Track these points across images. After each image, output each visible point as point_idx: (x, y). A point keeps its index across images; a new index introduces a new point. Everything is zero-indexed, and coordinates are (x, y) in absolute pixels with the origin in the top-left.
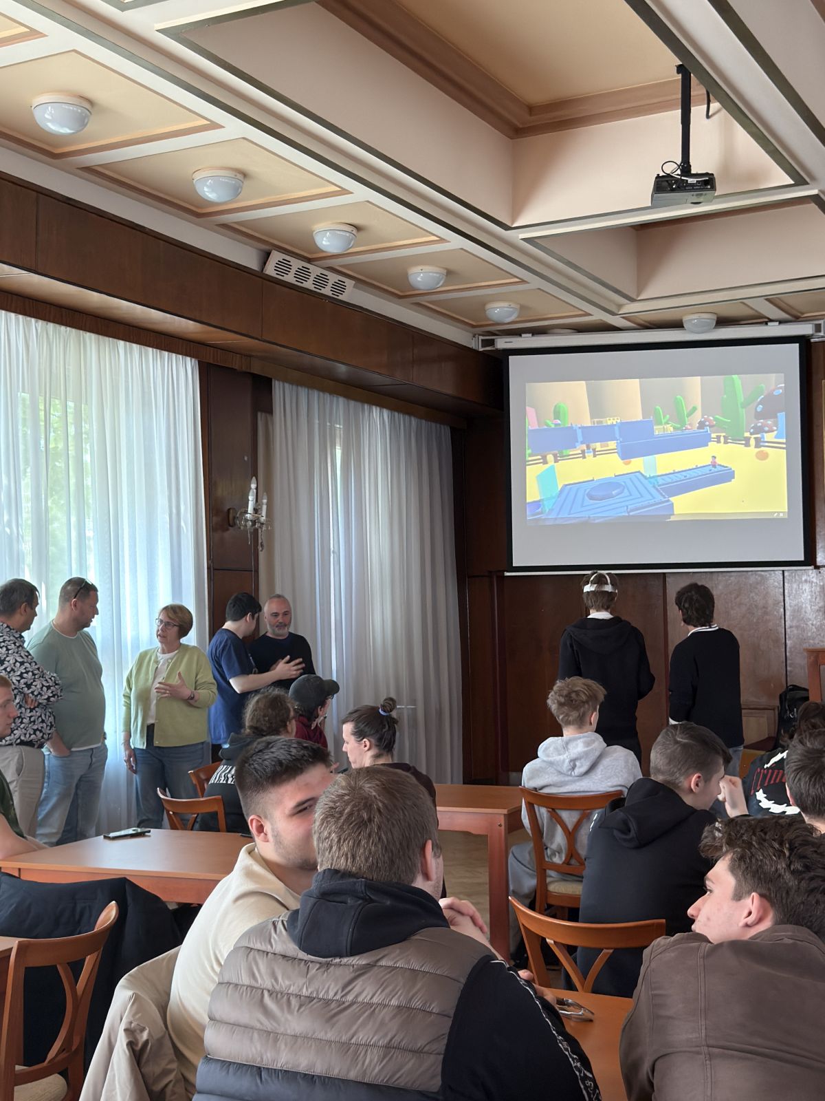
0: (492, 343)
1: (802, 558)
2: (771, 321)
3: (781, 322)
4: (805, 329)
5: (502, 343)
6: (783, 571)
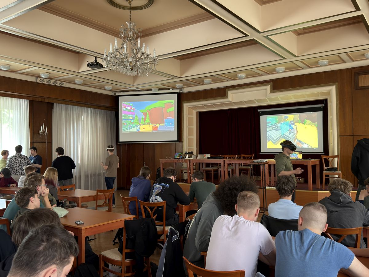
0: (115, 94)
1: (177, 140)
3: (173, 89)
4: (178, 91)
5: (117, 94)
6: (175, 143)
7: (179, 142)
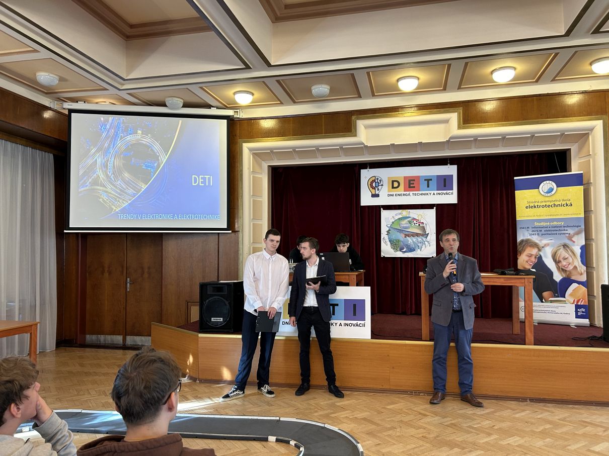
0: (61, 105)
1: (226, 227)
2: (213, 107)
3: (218, 108)
4: (230, 113)
5: (67, 106)
6: (218, 233)
7: (230, 232)
